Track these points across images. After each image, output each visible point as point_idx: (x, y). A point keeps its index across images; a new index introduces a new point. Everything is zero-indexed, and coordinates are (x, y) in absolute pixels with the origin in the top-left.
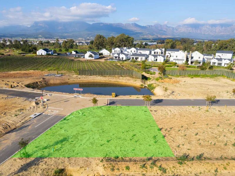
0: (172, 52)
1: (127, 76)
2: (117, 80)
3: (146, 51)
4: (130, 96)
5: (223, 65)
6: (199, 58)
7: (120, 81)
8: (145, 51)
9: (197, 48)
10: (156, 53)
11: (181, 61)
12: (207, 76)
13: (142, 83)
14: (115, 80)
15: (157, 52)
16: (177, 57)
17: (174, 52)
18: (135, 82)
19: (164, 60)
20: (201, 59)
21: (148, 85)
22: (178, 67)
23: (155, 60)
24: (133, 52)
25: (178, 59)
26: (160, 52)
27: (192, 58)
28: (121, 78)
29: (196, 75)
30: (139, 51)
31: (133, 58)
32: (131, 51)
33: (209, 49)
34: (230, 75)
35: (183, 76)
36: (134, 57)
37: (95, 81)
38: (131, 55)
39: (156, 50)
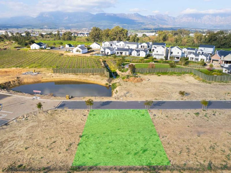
0: (158, 46)
1: (98, 73)
3: (134, 45)
4: (84, 98)
5: (199, 60)
6: (178, 53)
7: (89, 79)
9: (187, 40)
10: (143, 47)
11: (161, 56)
13: (107, 82)
15: (144, 46)
18: (102, 81)
19: (146, 54)
20: (180, 54)
21: (112, 84)
22: (155, 63)
23: (138, 54)
24: (122, 45)
25: (158, 55)
27: (172, 53)
28: (92, 76)
29: (165, 73)
30: (127, 45)
31: (118, 53)
32: (120, 45)
33: (199, 41)
35: (152, 74)
37: (67, 79)
38: (116, 50)
39: (143, 45)
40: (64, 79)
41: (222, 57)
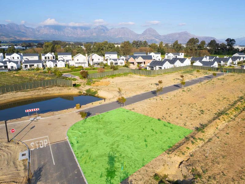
0: (64, 56)
2: (47, 93)
4: (92, 104)
5: (119, 64)
6: (99, 59)
8: (32, 57)
10: (47, 58)
11: (84, 64)
12: (122, 75)
13: (79, 91)
14: (45, 93)
15: (49, 57)
16: (78, 60)
17: (66, 56)
18: (70, 91)
19: (65, 64)
20: (101, 61)
21: (86, 91)
23: (55, 65)
26: (52, 57)
27: (93, 60)
31: (26, 66)
32: (13, 58)
34: (136, 71)
36: (28, 65)
38: (23, 63)
39: (47, 55)
40: (13, 99)
41: (136, 59)
